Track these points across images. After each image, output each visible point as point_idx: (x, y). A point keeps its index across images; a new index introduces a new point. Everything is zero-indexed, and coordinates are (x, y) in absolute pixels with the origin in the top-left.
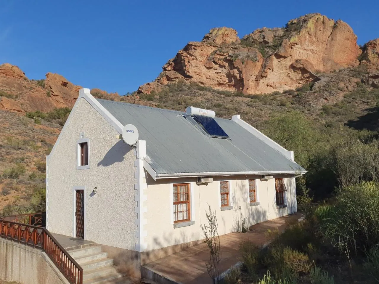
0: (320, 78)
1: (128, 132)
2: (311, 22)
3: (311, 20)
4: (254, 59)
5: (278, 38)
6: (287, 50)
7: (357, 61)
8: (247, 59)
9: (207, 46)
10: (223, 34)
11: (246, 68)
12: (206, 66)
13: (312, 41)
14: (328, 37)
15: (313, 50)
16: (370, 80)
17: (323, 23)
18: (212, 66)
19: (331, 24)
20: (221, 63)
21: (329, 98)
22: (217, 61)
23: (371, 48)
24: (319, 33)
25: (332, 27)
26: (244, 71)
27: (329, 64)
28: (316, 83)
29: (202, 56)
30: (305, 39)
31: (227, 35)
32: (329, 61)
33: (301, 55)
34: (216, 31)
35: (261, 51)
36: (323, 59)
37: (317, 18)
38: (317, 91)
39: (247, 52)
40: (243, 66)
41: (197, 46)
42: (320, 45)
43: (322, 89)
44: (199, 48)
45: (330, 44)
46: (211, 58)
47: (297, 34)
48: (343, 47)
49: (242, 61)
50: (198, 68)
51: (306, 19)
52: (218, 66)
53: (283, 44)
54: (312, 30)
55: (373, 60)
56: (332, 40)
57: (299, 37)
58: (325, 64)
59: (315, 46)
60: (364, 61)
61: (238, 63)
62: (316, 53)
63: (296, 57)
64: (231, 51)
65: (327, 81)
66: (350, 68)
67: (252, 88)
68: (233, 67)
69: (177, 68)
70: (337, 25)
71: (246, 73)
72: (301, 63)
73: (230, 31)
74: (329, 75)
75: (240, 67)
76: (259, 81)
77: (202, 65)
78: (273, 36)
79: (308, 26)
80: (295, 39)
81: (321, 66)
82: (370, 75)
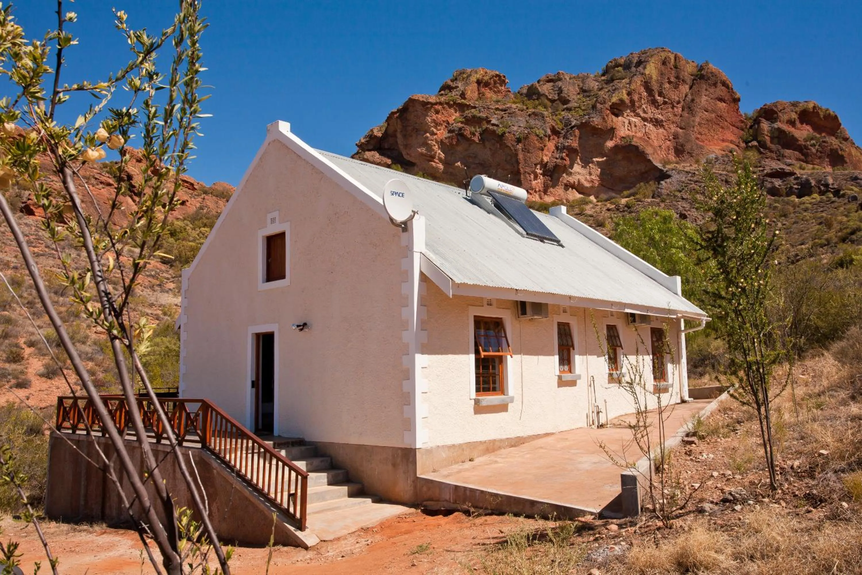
0: (669, 173)
1: (393, 194)
2: (651, 64)
3: (653, 60)
4: (541, 133)
5: (588, 94)
6: (606, 117)
7: (741, 143)
8: (526, 132)
9: (447, 104)
10: (479, 82)
11: (526, 149)
12: (445, 144)
13: (654, 102)
14: (684, 96)
15: (656, 120)
16: (767, 181)
17: (676, 67)
18: (457, 144)
19: (689, 70)
20: (476, 139)
21: (689, 212)
22: (467, 133)
23: (767, 120)
24: (667, 85)
25: (692, 75)
26: (521, 156)
27: (688, 147)
28: (662, 182)
29: (437, 124)
30: (641, 98)
31: (487, 85)
32: (688, 141)
33: (634, 129)
34: (465, 76)
35: (554, 117)
36: (676, 136)
37: (663, 58)
38: (666, 200)
39: (528, 118)
40: (520, 146)
41: (428, 103)
42: (670, 110)
43: (675, 196)
44: (432, 107)
45: (690, 108)
46: (456, 129)
47: (626, 87)
48: (713, 115)
49: (518, 136)
50: (429, 148)
51: (643, 59)
52: (470, 144)
53: (598, 104)
54: (653, 80)
55: (771, 142)
56: (693, 100)
57: (629, 94)
58: (680, 147)
59: (659, 111)
60: (755, 143)
61: (510, 141)
62: (663, 125)
63: (623, 131)
64: (496, 116)
65: (683, 179)
66: (727, 156)
67: (537, 190)
68: (499, 146)
69: (386, 146)
70: (702, 72)
71: (525, 160)
72: (633, 143)
73: (493, 76)
74: (687, 169)
75: (512, 148)
76: (551, 176)
77: (437, 142)
78: (578, 90)
79: (647, 72)
80: (621, 96)
81: (672, 152)
82: (767, 170)
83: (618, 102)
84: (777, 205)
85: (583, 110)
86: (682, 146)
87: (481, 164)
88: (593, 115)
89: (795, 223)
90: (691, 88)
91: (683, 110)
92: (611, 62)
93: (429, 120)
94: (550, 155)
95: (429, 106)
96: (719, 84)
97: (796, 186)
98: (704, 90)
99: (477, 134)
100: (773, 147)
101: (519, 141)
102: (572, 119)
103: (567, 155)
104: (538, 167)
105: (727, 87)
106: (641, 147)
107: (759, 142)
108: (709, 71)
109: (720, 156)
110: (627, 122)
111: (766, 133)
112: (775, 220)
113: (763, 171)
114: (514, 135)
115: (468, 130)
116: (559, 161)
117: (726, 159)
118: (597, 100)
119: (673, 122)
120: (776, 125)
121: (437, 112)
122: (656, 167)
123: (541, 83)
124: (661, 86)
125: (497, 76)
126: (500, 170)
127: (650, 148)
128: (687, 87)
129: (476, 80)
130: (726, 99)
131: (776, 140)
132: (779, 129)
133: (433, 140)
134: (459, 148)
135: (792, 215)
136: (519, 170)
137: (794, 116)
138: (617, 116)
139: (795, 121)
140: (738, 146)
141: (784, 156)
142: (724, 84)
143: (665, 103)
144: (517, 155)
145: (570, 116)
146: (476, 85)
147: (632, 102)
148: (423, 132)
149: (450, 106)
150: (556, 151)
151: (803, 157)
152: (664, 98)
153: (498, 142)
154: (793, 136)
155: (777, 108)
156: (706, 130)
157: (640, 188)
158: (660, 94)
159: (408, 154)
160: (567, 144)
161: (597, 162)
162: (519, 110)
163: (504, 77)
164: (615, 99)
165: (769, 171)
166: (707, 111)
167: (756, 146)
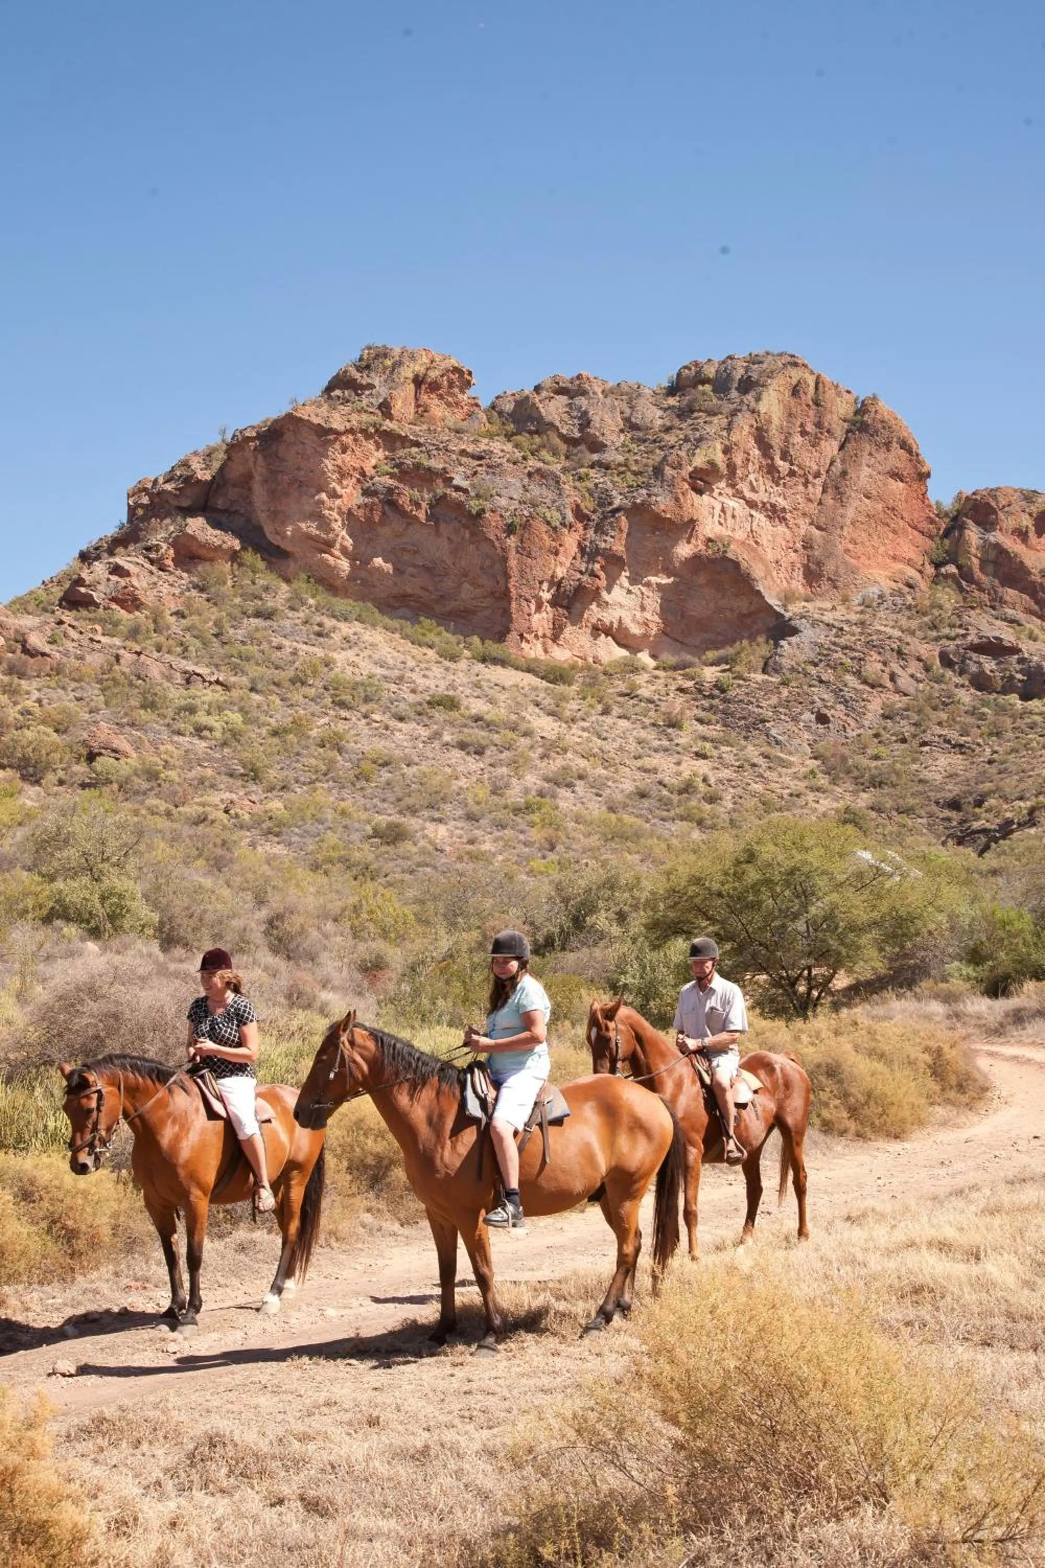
0: (796, 623)
2: (771, 392)
3: (774, 382)
4: (555, 517)
5: (641, 434)
6: (681, 496)
7: (927, 566)
8: (526, 513)
9: (363, 431)
10: (418, 381)
11: (524, 549)
12: (356, 519)
13: (771, 470)
14: (828, 462)
15: (773, 506)
16: (970, 659)
17: (817, 403)
18: (382, 523)
19: (842, 411)
20: (422, 516)
21: (833, 711)
22: (404, 501)
23: (978, 523)
24: (797, 439)
25: (845, 421)
26: (513, 563)
27: (829, 567)
28: (783, 643)
29: (343, 474)
30: (748, 460)
31: (434, 387)
32: (830, 555)
33: (730, 521)
34: (388, 363)
35: (578, 484)
36: (808, 545)
37: (794, 382)
38: (789, 680)
39: (526, 480)
40: (512, 542)
41: (331, 431)
42: (801, 488)
43: (806, 674)
44: (336, 439)
45: (837, 488)
46: (380, 488)
47: (721, 437)
48: (880, 506)
49: (510, 521)
50: (324, 523)
51: (755, 376)
52: (409, 524)
53: (667, 468)
54: (773, 426)
55: (982, 569)
56: (844, 473)
57: (727, 451)
58: (813, 567)
59: (780, 489)
60: (952, 569)
61: (493, 526)
62: (784, 519)
63: (709, 527)
64: (461, 469)
65: (822, 640)
66: (901, 594)
67: (540, 634)
68: (467, 535)
69: (220, 503)
70: (866, 418)
71: (522, 571)
72: (730, 555)
73: (448, 371)
74: (828, 617)
75: (497, 544)
76: (567, 608)
77: (340, 513)
78: (621, 422)
79: (762, 408)
80: (712, 457)
81: (799, 574)
82: (972, 638)
83: (705, 467)
84: (985, 710)
85: (635, 474)
86: (819, 564)
87: (428, 569)
88: (655, 490)
89: (1014, 750)
90: (842, 448)
91: (824, 491)
92: (686, 367)
93: (330, 467)
94: (568, 564)
95: (332, 437)
96: (895, 445)
97: (1019, 676)
98: (865, 454)
99: (424, 505)
100: (985, 580)
101: (510, 529)
102: (614, 493)
103: (602, 568)
104: (545, 586)
105: (910, 451)
106: (744, 565)
107: (959, 567)
108: (879, 417)
109: (887, 592)
110: (718, 508)
111: (973, 550)
112: (980, 741)
113: (964, 636)
114: (501, 516)
115: (407, 495)
116: (585, 578)
117: (899, 600)
118: (665, 459)
119: (804, 514)
120: (995, 537)
121: (344, 450)
122: (771, 607)
123: (544, 394)
124: (786, 440)
125: (456, 370)
126: (466, 586)
127: (760, 566)
128: (835, 445)
129: (411, 376)
130: (905, 473)
131: (990, 568)
132: (997, 546)
133: (331, 509)
134: (385, 531)
135: (1010, 735)
136: (507, 589)
137: (1026, 522)
138: (700, 492)
139: (1027, 532)
140: (920, 572)
141: (1002, 601)
142: (905, 445)
143: (792, 473)
144: (505, 559)
145: (610, 485)
146: (412, 386)
147: (731, 467)
148: (313, 490)
149: (368, 436)
150: (579, 555)
151: (1036, 608)
152: (792, 464)
153: (465, 527)
154: (1022, 563)
155: (997, 502)
156: (864, 535)
157: (743, 649)
158: (785, 456)
159: (277, 533)
160: (603, 545)
161: (658, 585)
162: (508, 461)
163: (470, 373)
164: (699, 461)
165: (976, 641)
166: (868, 498)
167: (954, 574)
